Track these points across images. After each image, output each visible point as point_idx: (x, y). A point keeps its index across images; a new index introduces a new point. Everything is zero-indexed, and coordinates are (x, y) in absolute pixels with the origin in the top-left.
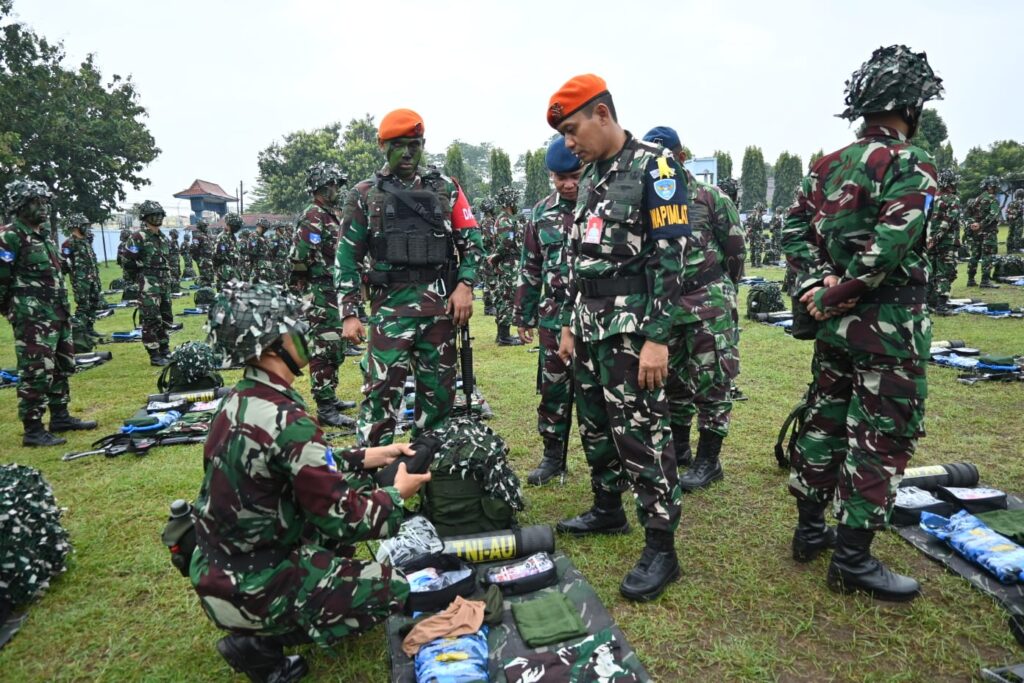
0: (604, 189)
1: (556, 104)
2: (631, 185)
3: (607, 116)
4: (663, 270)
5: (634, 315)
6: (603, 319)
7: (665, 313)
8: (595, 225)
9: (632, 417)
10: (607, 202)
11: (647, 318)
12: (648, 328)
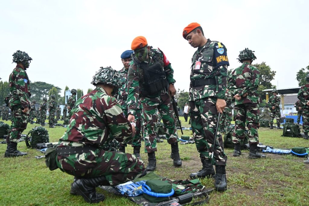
0: (201, 54)
1: (185, 30)
2: (210, 51)
3: (200, 33)
4: (221, 76)
5: (213, 91)
6: (201, 92)
7: (223, 89)
8: (198, 64)
9: (210, 124)
10: (202, 57)
11: (217, 91)
12: (218, 95)
